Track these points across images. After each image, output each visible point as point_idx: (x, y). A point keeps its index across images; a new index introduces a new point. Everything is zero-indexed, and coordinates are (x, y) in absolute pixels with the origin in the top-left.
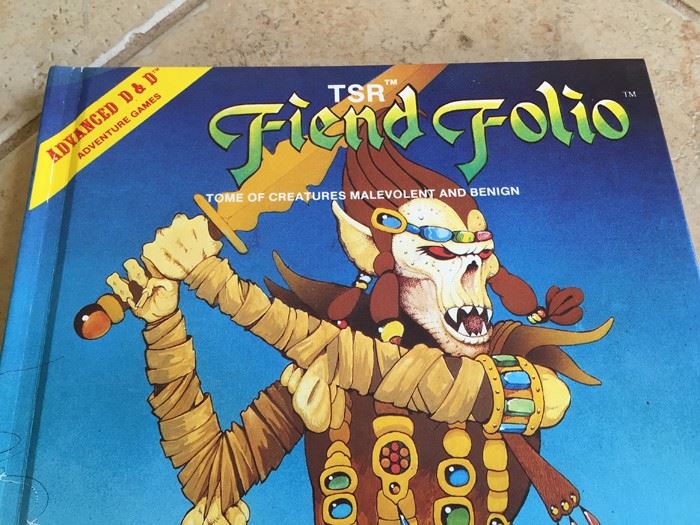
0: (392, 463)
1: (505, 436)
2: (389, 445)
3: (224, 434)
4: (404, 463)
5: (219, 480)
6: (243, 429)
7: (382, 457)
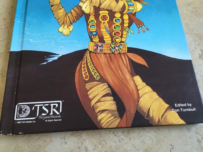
0: (104, 19)
1: (128, 14)
2: (103, 16)
3: (67, 14)
4: (106, 19)
5: (66, 22)
6: (71, 13)
7: (101, 18)
